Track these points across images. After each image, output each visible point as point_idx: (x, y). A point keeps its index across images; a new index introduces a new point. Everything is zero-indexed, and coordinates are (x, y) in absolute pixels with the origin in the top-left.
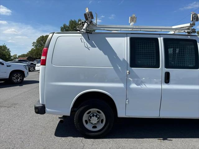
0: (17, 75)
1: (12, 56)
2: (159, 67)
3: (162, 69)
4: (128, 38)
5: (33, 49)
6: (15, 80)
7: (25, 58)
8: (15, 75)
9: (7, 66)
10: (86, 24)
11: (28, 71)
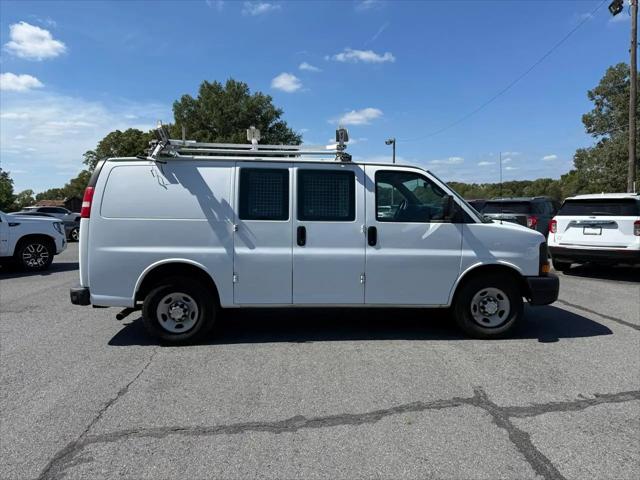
0: (35, 247)
1: (16, 197)
2: (287, 218)
3: (293, 222)
4: (238, 168)
5: (85, 172)
6: (29, 260)
7: (60, 202)
8: (31, 248)
9: (10, 225)
10: (159, 146)
11: (64, 237)
